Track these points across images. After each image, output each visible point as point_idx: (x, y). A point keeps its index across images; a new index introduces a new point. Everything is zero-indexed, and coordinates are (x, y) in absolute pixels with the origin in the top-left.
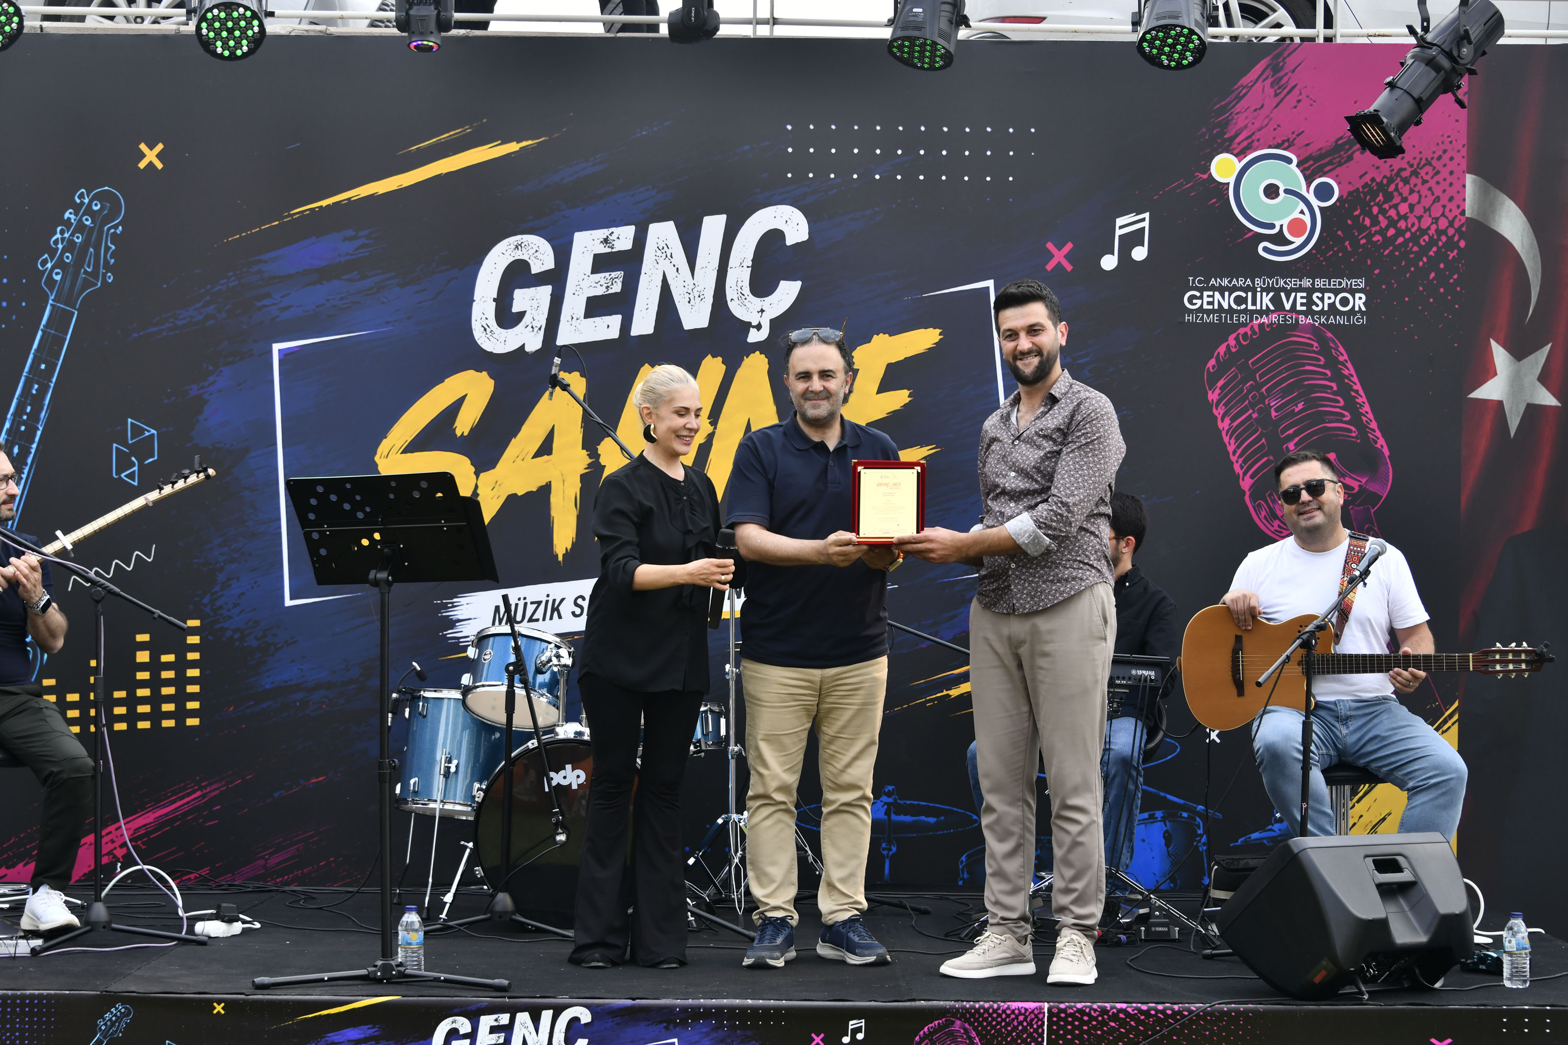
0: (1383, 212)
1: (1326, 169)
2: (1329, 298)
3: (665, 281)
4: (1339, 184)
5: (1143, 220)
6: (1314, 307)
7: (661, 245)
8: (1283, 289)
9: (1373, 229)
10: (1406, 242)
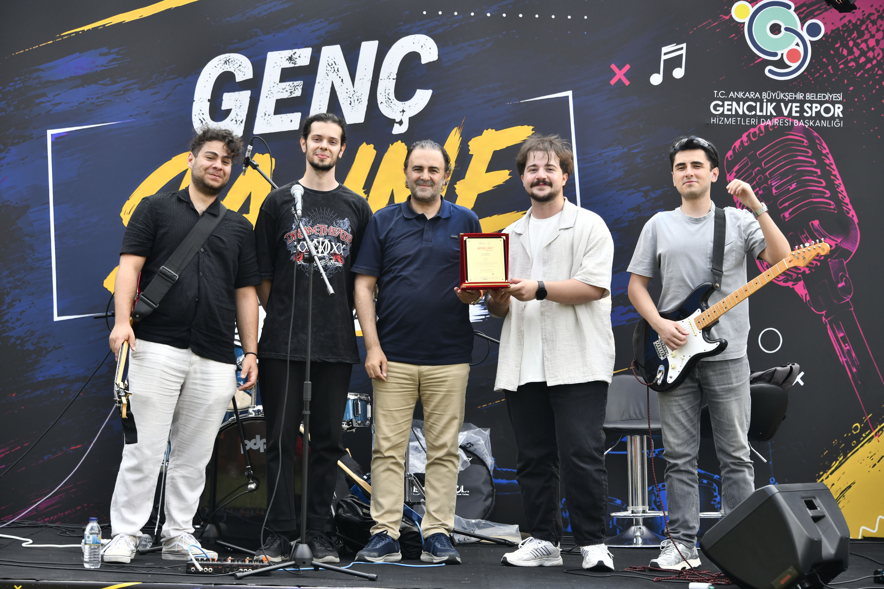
0: (857, 45)
1: (816, 13)
2: (816, 107)
3: (333, 89)
4: (825, 24)
5: (682, 49)
6: (805, 114)
7: (331, 62)
8: (783, 101)
9: (849, 58)
10: (873, 67)
